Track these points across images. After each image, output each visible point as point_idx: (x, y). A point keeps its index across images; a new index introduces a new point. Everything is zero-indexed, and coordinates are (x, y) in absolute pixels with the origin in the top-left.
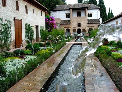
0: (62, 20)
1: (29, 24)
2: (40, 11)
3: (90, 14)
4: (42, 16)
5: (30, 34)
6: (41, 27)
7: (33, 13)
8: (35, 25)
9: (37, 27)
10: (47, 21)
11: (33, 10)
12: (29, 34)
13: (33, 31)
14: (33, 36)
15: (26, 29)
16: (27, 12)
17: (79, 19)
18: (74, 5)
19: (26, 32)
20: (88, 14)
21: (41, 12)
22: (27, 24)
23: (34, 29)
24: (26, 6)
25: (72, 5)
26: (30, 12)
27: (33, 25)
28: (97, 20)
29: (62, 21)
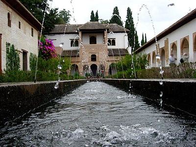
0: (64, 49)
1: (13, 46)
2: (31, 27)
3: (111, 40)
4: (32, 36)
5: (14, 62)
6: (31, 54)
7: (20, 28)
8: (22, 50)
9: (25, 53)
10: (42, 47)
11: (19, 22)
12: (12, 62)
13: (19, 59)
14: (18, 67)
15: (7, 52)
16: (9, 25)
17: (93, 48)
18: (85, 25)
19: (8, 58)
20: (109, 41)
21: (32, 29)
22: (9, 44)
23: (21, 56)
24: (9, 14)
25: (81, 25)
26: (15, 25)
27: (18, 47)
28: (124, 50)
29: (64, 51)
